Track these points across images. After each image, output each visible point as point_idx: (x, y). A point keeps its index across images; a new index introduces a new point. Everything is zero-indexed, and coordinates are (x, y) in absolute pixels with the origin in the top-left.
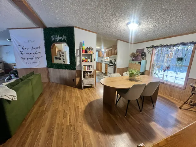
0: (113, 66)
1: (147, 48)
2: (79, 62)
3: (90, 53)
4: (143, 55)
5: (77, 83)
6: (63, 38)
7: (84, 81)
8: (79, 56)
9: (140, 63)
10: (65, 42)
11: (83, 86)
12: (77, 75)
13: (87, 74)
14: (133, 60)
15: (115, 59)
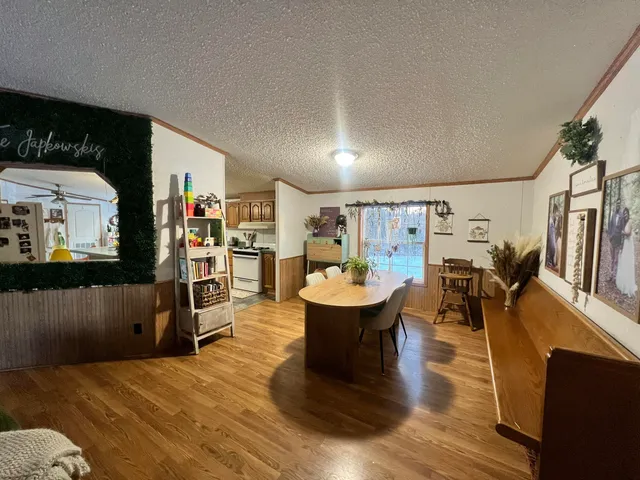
0: (256, 254)
1: (347, 205)
2: (167, 251)
3: (212, 217)
4: (341, 222)
5: (159, 335)
6: (82, 150)
7: (200, 317)
8: (165, 226)
9: (339, 242)
10: (91, 166)
11: (197, 339)
12: (158, 302)
13: (208, 289)
14: (315, 235)
15: (251, 232)
